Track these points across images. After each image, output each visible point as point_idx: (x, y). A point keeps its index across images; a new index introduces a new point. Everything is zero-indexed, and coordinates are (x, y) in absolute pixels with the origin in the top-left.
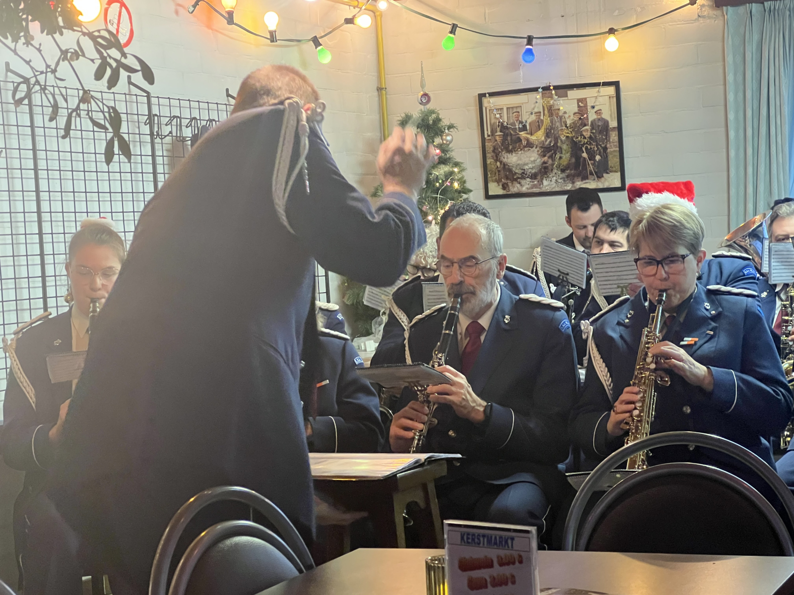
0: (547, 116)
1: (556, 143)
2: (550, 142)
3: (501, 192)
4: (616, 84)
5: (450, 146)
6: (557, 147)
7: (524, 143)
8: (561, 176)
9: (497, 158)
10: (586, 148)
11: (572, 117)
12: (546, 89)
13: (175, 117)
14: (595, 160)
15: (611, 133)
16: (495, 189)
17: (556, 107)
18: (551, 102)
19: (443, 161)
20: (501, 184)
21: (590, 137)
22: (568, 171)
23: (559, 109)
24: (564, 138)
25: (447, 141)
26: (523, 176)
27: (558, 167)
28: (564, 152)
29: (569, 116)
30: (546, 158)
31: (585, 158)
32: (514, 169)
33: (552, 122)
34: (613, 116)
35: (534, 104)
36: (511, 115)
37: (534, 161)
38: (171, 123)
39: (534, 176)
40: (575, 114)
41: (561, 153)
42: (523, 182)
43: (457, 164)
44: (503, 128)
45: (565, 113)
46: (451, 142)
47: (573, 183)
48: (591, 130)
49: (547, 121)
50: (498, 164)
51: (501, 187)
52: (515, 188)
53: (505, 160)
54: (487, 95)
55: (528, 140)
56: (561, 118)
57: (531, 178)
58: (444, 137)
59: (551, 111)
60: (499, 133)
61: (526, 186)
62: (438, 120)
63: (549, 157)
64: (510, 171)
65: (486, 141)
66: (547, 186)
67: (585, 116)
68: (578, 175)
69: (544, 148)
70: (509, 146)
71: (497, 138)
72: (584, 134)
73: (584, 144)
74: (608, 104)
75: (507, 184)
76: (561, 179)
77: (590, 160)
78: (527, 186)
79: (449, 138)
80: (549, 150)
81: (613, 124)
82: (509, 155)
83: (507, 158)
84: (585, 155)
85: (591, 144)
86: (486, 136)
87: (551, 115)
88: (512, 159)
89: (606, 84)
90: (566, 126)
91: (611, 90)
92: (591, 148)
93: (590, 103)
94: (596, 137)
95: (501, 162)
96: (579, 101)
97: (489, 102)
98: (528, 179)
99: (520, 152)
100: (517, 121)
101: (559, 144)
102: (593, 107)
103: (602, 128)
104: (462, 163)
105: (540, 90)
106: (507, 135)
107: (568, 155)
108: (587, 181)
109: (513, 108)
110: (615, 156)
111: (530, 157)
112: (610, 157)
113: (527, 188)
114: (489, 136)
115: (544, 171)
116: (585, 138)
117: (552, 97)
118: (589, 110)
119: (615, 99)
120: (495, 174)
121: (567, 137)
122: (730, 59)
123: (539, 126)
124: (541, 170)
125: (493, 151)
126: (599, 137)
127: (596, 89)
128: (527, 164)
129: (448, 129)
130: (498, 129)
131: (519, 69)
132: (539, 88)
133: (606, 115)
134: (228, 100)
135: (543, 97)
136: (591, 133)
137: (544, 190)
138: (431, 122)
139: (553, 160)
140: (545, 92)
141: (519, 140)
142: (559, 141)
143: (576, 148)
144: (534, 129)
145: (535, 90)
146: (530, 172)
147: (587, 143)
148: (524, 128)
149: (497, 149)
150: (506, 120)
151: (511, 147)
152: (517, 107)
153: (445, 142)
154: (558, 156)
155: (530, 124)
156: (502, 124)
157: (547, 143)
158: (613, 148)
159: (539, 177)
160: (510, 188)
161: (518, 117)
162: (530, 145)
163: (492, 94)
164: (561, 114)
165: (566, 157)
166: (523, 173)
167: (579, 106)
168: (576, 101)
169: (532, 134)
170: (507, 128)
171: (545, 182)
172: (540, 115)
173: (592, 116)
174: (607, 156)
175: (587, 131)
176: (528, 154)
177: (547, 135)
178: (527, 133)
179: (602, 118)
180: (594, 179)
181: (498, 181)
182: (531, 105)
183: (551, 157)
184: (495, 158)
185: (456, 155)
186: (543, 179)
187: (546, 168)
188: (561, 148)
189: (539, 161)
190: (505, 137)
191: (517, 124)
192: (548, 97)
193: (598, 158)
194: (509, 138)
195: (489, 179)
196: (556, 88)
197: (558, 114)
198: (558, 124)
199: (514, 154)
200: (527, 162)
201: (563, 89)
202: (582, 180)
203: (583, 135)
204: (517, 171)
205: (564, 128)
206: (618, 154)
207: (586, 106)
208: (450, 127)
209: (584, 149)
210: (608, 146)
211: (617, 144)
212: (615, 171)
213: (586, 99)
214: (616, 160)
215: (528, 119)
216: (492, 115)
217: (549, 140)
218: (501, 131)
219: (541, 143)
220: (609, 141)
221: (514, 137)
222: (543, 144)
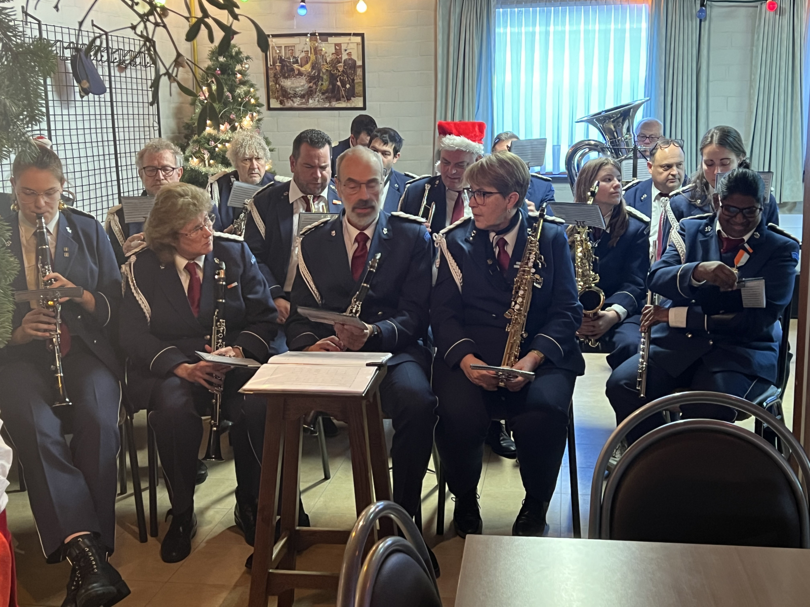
0: (313, 54)
1: (319, 74)
2: (315, 73)
3: (279, 106)
4: (362, 35)
5: (248, 72)
6: (320, 76)
7: (296, 72)
8: (322, 97)
9: (277, 82)
10: (340, 79)
11: (331, 56)
12: (313, 35)
13: (58, 41)
14: (345, 87)
15: (357, 69)
16: (274, 104)
17: (320, 48)
18: (317, 44)
19: (243, 83)
20: (279, 100)
21: (343, 71)
22: (327, 94)
23: (322, 50)
24: (324, 71)
25: (245, 68)
26: (295, 95)
27: (320, 91)
28: (324, 80)
29: (329, 56)
30: (311, 84)
31: (339, 86)
32: (289, 90)
33: (316, 58)
34: (359, 57)
35: (304, 45)
36: (287, 51)
37: (304, 85)
39: (302, 97)
40: (332, 54)
41: (322, 81)
42: (295, 100)
43: (252, 86)
44: (282, 61)
45: (326, 53)
46: (248, 69)
47: (330, 102)
48: (344, 66)
49: (313, 57)
50: (277, 86)
51: (279, 102)
52: (289, 104)
53: (282, 84)
54: (271, 36)
55: (299, 70)
56: (323, 56)
57: (301, 97)
58: (243, 65)
59: (316, 51)
60: (278, 64)
61: (297, 103)
62: (239, 53)
63: (313, 84)
64: (286, 91)
65: (269, 69)
66: (311, 104)
67: (340, 56)
68: (334, 97)
69: (310, 77)
70: (285, 74)
71: (277, 68)
72: (339, 69)
73: (339, 76)
74: (356, 48)
75: (283, 100)
76: (322, 99)
77: (343, 87)
78: (298, 103)
79: (247, 66)
80: (313, 79)
81: (359, 63)
82: (286, 81)
83: (284, 82)
84: (339, 83)
85: (343, 76)
86: (269, 65)
87: (316, 53)
88: (287, 83)
89: (355, 35)
90: (326, 62)
91: (359, 39)
92: (343, 79)
93: (344, 47)
94: (347, 71)
95: (279, 85)
96: (336, 45)
97: (272, 41)
98: (299, 98)
99: (293, 79)
100: (291, 56)
101: (321, 75)
102: (346, 50)
103: (351, 66)
104: (255, 85)
105: (309, 35)
106: (284, 66)
107: (327, 83)
108: (340, 102)
110: (359, 85)
111: (301, 82)
112: (356, 86)
113: (298, 104)
114: (271, 65)
115: (310, 93)
116: (339, 71)
117: (317, 41)
118: (343, 52)
119: (361, 46)
120: (275, 93)
121: (327, 70)
122: (440, 24)
123: (307, 61)
124: (307, 92)
125: (274, 77)
126: (349, 71)
127: (348, 38)
128: (298, 87)
129: (246, 59)
130: (278, 61)
131: (293, 19)
132: (308, 33)
133: (354, 57)
134: (93, 29)
135: (311, 40)
136: (344, 68)
137: (309, 106)
138: (234, 54)
139: (317, 86)
140: (312, 37)
141: (293, 70)
142: (321, 73)
143: (333, 78)
144: (303, 63)
145: (305, 35)
146: (300, 93)
147: (340, 75)
148: (297, 62)
149: (277, 76)
150: (283, 55)
151: (286, 75)
152: (291, 46)
154: (320, 83)
155: (301, 59)
156: (281, 58)
157: (312, 73)
158: (358, 80)
159: (306, 97)
160: (286, 103)
161: (292, 53)
162: (300, 74)
163: (274, 36)
164: (323, 53)
165: (326, 84)
166: (295, 93)
167: (336, 49)
168: (334, 45)
169: (302, 67)
170: (284, 60)
171: (311, 101)
172: (308, 53)
173: (345, 57)
174: (354, 85)
175: (341, 67)
176: (299, 80)
177: (313, 68)
178: (299, 66)
179: (352, 58)
180: (345, 101)
181: (277, 98)
182: (302, 46)
183: (315, 83)
184: (275, 82)
185: (252, 78)
186: (309, 99)
187: (312, 91)
188: (322, 77)
189: (307, 86)
190: (282, 67)
191: (291, 58)
192: (314, 41)
193: (348, 86)
194: (285, 68)
195: (271, 96)
196: (320, 34)
197: (321, 53)
198: (321, 60)
199: (289, 80)
200: (298, 86)
201: (325, 36)
202: (336, 101)
203: (338, 69)
204: (291, 92)
205: (325, 63)
206: (362, 84)
207: (340, 49)
209: (338, 79)
210: (355, 78)
211: (361, 77)
212: (360, 96)
213: (340, 44)
214: (361, 88)
215: (300, 55)
216: (274, 51)
217: (314, 72)
218: (280, 63)
219: (308, 73)
220: (356, 75)
221: (289, 68)
222: (310, 74)
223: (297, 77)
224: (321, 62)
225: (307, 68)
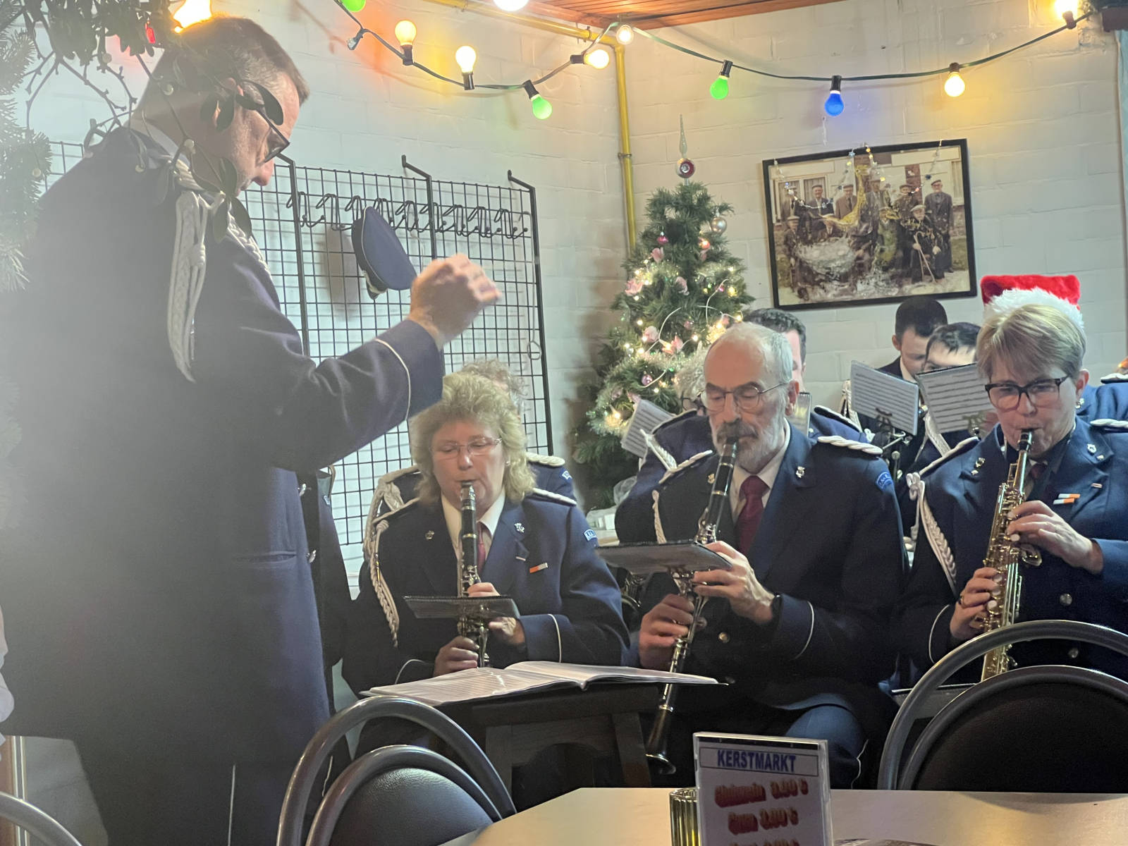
0: (863, 191)
1: (875, 230)
2: (867, 228)
3: (796, 301)
4: (962, 143)
5: (724, 235)
6: (877, 235)
7: (829, 230)
8: (883, 276)
9: (790, 252)
10: (919, 236)
11: (898, 192)
12: (860, 152)
13: (329, 196)
14: (931, 253)
15: (955, 213)
16: (788, 296)
17: (876, 178)
18: (868, 171)
19: (714, 257)
20: (796, 290)
21: (925, 220)
22: (893, 270)
23: (879, 181)
24: (886, 223)
25: (718, 228)
26: (829, 277)
27: (879, 264)
28: (886, 242)
29: (894, 191)
30: (861, 252)
31: (917, 251)
32: (815, 268)
33: (869, 200)
34: (958, 189)
35: (843, 174)
36: (810, 190)
37: (844, 256)
38: (323, 204)
39: (843, 278)
40: (902, 187)
41: (883, 244)
42: (828, 286)
43: (732, 262)
44: (799, 209)
45: (888, 186)
46: (724, 229)
47: (900, 286)
48: (926, 210)
49: (861, 197)
50: (792, 260)
51: (796, 293)
52: (817, 295)
53: (802, 255)
54: (776, 163)
55: (834, 226)
56: (882, 193)
57: (840, 280)
58: (714, 223)
59: (868, 183)
60: (793, 217)
61: (832, 292)
62: (705, 199)
63: (865, 251)
64: (810, 270)
65: (775, 228)
66: (863, 291)
67: (917, 190)
68: (908, 275)
69: (858, 236)
70: (807, 236)
71: (791, 224)
72: (916, 215)
73: (916, 230)
74: (950, 172)
75: (805, 290)
76: (883, 281)
77: (924, 253)
78: (835, 292)
79: (721, 224)
80: (865, 240)
81: (958, 200)
82: (808, 249)
83: (805, 252)
84: (917, 246)
85: (925, 230)
86: (774, 221)
87: (867, 189)
88: (813, 254)
89: (947, 144)
90: (890, 205)
91: (955, 152)
92: (926, 236)
93: (924, 172)
94: (932, 219)
95: (796, 259)
96: (908, 168)
97: (778, 172)
98: (836, 283)
99: (823, 244)
100: (819, 198)
101: (880, 231)
102: (928, 177)
103: (942, 207)
104: (740, 260)
105: (852, 154)
106: (805, 219)
107: (893, 247)
108: (920, 283)
109: (812, 180)
110: (960, 246)
111: (839, 250)
112: (954, 248)
113: (834, 295)
114: (778, 221)
115: (858, 270)
116: (917, 221)
117: (868, 164)
118: (922, 182)
119: (960, 165)
120: (788, 275)
121: (892, 221)
123: (850, 205)
124: (853, 268)
125: (786, 243)
126: (937, 219)
127: (932, 151)
128: (834, 261)
129: (720, 211)
130: (792, 211)
131: (821, 125)
132: (851, 151)
133: (947, 189)
134: (405, 172)
135: (856, 165)
136: (926, 214)
137: (857, 297)
138: (695, 202)
139: (871, 254)
140: (859, 156)
141: (822, 226)
142: (880, 227)
143: (904, 237)
144: (843, 210)
145: (845, 153)
146: (838, 272)
147: (920, 229)
148: (829, 209)
149: (791, 239)
150: (802, 197)
151: (810, 237)
152: (818, 179)
153: (715, 230)
154: (878, 249)
155: (837, 203)
156: (797, 204)
157: (862, 230)
158: (957, 235)
159: (851, 279)
160: (810, 295)
161: (820, 193)
162: (837, 233)
163: (783, 161)
164: (881, 188)
165: (889, 250)
166: (828, 273)
167: (908, 176)
168: (903, 169)
169: (840, 218)
170: (804, 209)
171: (860, 287)
172: (852, 191)
173: (927, 190)
174: (949, 248)
175: (919, 212)
176: (835, 245)
177: (863, 219)
178: (834, 217)
179: (942, 193)
180: (931, 281)
181: (793, 286)
182: (839, 175)
183: (868, 250)
184: (788, 253)
185: (731, 249)
186: (856, 282)
187: (861, 265)
188: (882, 237)
189: (851, 256)
190: (801, 222)
191: (819, 204)
192: (864, 164)
193: (936, 250)
194: (807, 224)
195: (779, 283)
196: (874, 150)
197: (878, 187)
198: (878, 203)
199: (815, 247)
200: (833, 257)
201: (885, 152)
202: (913, 283)
203: (915, 218)
204: (819, 271)
205: (887, 207)
206: (965, 244)
207: (918, 175)
208: (723, 208)
209: (915, 237)
210: (951, 232)
211: (964, 229)
212: (962, 269)
213: (917, 165)
214: (963, 253)
215: (835, 195)
216: (783, 191)
217: (865, 226)
218: (796, 214)
219: (853, 230)
220: (952, 225)
221: (814, 222)
222: (857, 232)
223: (832, 239)
224: (880, 205)
225: (851, 220)
